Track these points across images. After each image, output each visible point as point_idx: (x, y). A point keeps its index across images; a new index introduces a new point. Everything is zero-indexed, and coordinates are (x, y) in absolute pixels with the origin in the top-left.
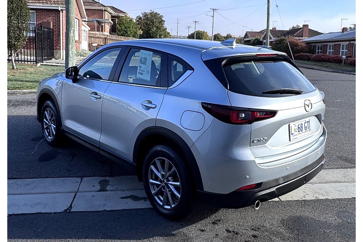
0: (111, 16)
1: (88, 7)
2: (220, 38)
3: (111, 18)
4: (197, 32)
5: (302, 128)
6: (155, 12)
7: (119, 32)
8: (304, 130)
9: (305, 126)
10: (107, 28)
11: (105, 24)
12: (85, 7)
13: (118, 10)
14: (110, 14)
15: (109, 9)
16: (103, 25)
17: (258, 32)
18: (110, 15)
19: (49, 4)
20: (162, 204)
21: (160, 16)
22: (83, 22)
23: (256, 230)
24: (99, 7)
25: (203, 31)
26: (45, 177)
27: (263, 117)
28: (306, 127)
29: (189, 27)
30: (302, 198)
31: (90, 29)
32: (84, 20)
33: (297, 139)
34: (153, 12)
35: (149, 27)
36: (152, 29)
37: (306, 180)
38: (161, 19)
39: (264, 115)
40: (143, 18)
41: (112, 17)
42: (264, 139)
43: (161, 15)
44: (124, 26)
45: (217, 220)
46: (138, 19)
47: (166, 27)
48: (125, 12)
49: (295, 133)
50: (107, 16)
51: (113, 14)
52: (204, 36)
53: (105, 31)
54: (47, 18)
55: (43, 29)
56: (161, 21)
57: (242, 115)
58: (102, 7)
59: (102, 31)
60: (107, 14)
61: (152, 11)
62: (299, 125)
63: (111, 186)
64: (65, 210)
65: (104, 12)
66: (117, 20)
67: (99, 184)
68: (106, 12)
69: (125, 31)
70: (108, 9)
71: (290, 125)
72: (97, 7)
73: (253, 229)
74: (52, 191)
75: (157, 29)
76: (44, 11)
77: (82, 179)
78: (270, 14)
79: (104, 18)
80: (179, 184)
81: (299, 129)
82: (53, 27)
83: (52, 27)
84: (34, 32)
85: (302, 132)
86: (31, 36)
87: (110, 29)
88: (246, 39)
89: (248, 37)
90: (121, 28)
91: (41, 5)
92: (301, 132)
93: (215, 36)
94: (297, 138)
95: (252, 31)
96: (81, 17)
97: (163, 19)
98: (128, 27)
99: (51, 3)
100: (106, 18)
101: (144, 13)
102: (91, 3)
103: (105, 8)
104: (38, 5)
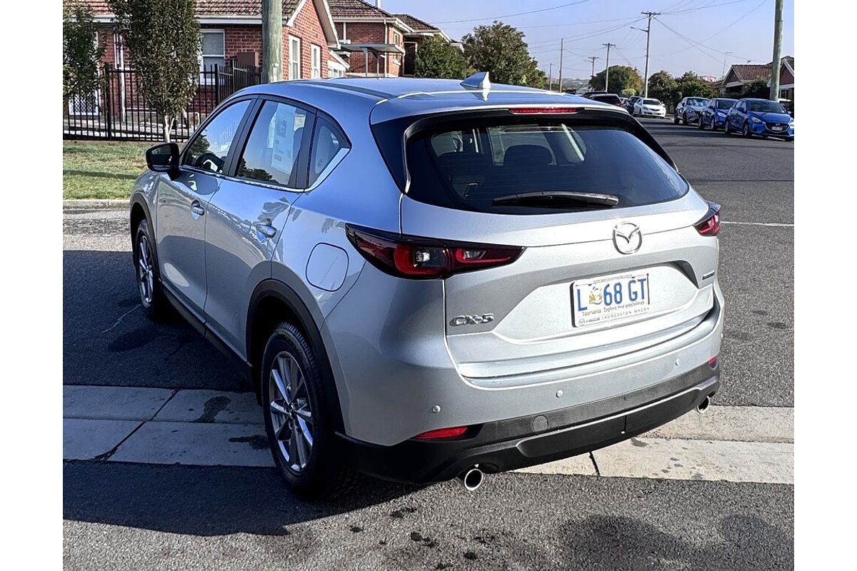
0: (404, 36)
1: (352, 18)
2: (666, 81)
3: (404, 40)
4: (612, 69)
5: (618, 295)
6: (504, 25)
7: (420, 72)
8: (626, 300)
9: (633, 290)
10: (394, 63)
11: (388, 55)
12: (333, 20)
13: (419, 21)
14: (402, 32)
15: (398, 22)
16: (385, 57)
17: (763, 67)
18: (401, 36)
19: (252, 13)
20: (288, 460)
21: (518, 34)
22: (332, 53)
23: (484, 542)
24: (375, 18)
25: (627, 66)
26: (103, 384)
27: (481, 261)
28: (636, 293)
29: (594, 58)
30: (656, 474)
31: (348, 67)
32: (334, 46)
33: (597, 322)
34: (501, 24)
35: (490, 61)
36: (498, 65)
37: (627, 428)
38: (519, 40)
39: (482, 259)
40: (477, 40)
41: (406, 38)
42: (484, 317)
43: (518, 30)
44: (431, 59)
45: (407, 509)
46: (465, 42)
47: (535, 60)
48: (435, 27)
49: (592, 308)
50: (394, 38)
51: (407, 32)
52: (628, 77)
53: (388, 72)
54: (247, 44)
55: (234, 68)
56: (518, 46)
57: (423, 257)
58: (382, 18)
59: (382, 71)
60: (394, 32)
61: (498, 23)
62: (608, 286)
63: (228, 412)
64: (97, 457)
65: (386, 29)
66: (416, 46)
67: (205, 405)
68: (390, 28)
69: (434, 70)
70: (396, 23)
71: (574, 285)
72: (371, 18)
73: (476, 539)
74: (102, 414)
75: (509, 64)
76: (241, 30)
77: (177, 392)
78: (782, 19)
79: (386, 43)
80: (310, 416)
81: (608, 297)
82: (260, 64)
83: (257, 65)
84: (214, 75)
85: (621, 304)
86: (207, 84)
87: (401, 67)
88: (730, 85)
89: (737, 79)
90: (425, 64)
91: (235, 16)
92: (614, 304)
93: (653, 77)
94: (599, 319)
95: (749, 64)
96: (327, 41)
97: (523, 39)
98: (440, 61)
99: (255, 12)
100: (390, 43)
101: (481, 28)
102: (359, 9)
103: (389, 18)
104: (229, 17)
